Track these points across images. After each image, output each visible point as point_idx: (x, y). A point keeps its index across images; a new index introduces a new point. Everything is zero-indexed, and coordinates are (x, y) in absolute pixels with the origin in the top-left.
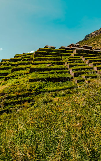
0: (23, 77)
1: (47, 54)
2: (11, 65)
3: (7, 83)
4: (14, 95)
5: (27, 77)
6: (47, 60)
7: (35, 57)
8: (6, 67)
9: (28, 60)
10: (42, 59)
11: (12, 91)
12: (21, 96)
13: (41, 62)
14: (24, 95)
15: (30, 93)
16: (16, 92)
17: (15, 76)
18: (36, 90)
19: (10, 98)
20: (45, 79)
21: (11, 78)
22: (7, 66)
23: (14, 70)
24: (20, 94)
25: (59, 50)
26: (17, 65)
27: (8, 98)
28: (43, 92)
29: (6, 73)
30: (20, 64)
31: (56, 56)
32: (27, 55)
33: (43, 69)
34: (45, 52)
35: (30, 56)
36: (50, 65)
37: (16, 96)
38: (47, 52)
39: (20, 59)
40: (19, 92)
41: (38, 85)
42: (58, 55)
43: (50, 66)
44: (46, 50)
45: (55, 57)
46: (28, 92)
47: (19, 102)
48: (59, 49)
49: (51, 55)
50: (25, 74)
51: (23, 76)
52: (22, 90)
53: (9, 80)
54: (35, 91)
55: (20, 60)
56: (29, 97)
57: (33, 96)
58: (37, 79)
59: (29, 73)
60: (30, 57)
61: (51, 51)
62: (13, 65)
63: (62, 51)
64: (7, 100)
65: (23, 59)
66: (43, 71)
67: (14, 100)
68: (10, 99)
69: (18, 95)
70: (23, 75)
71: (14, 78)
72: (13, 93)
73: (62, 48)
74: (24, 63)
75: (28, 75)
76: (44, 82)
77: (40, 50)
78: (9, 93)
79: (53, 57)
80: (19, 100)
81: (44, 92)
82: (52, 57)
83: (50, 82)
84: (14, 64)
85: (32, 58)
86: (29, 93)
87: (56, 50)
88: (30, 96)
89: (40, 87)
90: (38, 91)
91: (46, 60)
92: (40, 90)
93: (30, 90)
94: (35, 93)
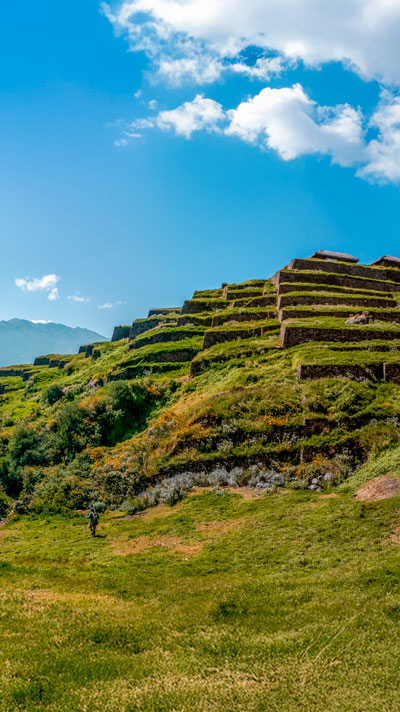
0: (265, 361)
1: (331, 280)
2: (194, 320)
3: (205, 383)
4: (258, 425)
5: (281, 363)
6: (335, 304)
7: (283, 290)
8: (178, 329)
9: (255, 304)
10: (313, 298)
11: (244, 410)
12: (290, 429)
13: (318, 308)
14: (301, 427)
15: (325, 420)
16: (263, 413)
17: (229, 358)
18: (345, 408)
19: (245, 438)
20: (367, 370)
21: (214, 364)
22: (178, 325)
23: (213, 340)
24: (280, 421)
25: (377, 267)
26: (220, 321)
27: (239, 436)
28: (378, 418)
29: (185, 350)
30: (229, 318)
31: (368, 291)
32: (247, 286)
33: (340, 331)
34: (321, 272)
35: (257, 289)
36: (363, 317)
37: (265, 429)
38: (328, 274)
39: (223, 303)
40: (276, 413)
41: (347, 390)
42: (374, 285)
43: (363, 322)
44: (324, 266)
45: (366, 293)
46: (315, 415)
47: (283, 456)
48: (377, 264)
49: (348, 286)
50: (266, 350)
51: (262, 358)
52: (287, 408)
53: (209, 374)
54: (345, 414)
55: (222, 305)
56: (323, 437)
57: (341, 433)
58: (332, 367)
59: (282, 345)
60: (260, 294)
61: (344, 269)
62: (201, 322)
63: (389, 275)
64: (234, 445)
65: (234, 301)
66: (343, 341)
67: (264, 444)
68: (246, 442)
69: (276, 427)
70: (258, 353)
71: (229, 363)
72: (253, 418)
73: (387, 261)
74: (243, 314)
75: (283, 353)
76: (366, 382)
77: (298, 264)
78: (237, 416)
79: (357, 293)
80: (286, 445)
81: (384, 417)
82: (351, 292)
83: (388, 380)
84: (205, 318)
85: (271, 295)
86: (318, 420)
87: (364, 269)
88: (326, 434)
89: (358, 398)
90: (353, 412)
91: (334, 301)
92: (364, 412)
93: (320, 406)
94: (346, 420)
